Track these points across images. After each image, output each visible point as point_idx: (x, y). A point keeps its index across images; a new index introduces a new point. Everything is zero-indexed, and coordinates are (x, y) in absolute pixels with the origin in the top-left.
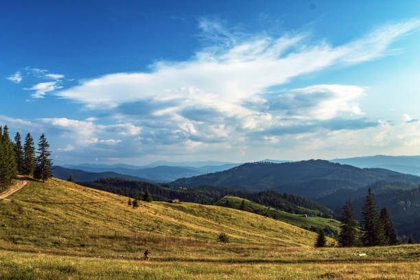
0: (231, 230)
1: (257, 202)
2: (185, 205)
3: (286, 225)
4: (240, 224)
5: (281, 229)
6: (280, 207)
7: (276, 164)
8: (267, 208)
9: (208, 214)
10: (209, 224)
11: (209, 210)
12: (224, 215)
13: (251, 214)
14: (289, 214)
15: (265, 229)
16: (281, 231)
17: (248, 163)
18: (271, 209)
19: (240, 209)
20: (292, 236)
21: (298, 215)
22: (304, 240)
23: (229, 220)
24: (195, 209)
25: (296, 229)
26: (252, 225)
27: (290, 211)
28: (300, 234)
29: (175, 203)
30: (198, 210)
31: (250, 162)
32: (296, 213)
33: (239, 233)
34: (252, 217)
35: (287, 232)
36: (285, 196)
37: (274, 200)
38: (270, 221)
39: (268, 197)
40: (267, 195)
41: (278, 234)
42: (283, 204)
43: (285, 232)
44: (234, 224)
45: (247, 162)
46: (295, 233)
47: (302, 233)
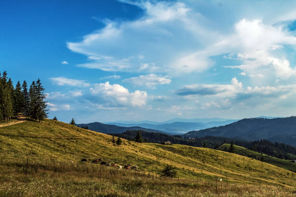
0: (213, 169)
1: (251, 149)
2: (175, 146)
3: (273, 167)
4: (226, 164)
5: (267, 170)
6: (272, 154)
7: (269, 119)
8: (260, 154)
9: (196, 155)
10: (192, 162)
11: (197, 151)
12: (211, 155)
13: (238, 156)
14: (279, 160)
15: (250, 169)
16: (267, 172)
17: (246, 119)
18: (264, 155)
19: (229, 152)
20: (277, 176)
21: (288, 161)
22: (289, 181)
23: (216, 160)
24: (184, 150)
25: (283, 170)
26: (238, 165)
27: (280, 157)
28: (287, 175)
29: (167, 144)
30: (187, 150)
31: (247, 118)
32: (286, 159)
33: (221, 171)
34: (239, 158)
35: (273, 173)
36: (276, 145)
37: (266, 147)
38: (256, 163)
39: (261, 146)
40: (261, 144)
41: (263, 174)
42: (275, 152)
43: (271, 173)
44: (219, 164)
45: (244, 118)
46: (281, 174)
47: (288, 174)
